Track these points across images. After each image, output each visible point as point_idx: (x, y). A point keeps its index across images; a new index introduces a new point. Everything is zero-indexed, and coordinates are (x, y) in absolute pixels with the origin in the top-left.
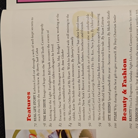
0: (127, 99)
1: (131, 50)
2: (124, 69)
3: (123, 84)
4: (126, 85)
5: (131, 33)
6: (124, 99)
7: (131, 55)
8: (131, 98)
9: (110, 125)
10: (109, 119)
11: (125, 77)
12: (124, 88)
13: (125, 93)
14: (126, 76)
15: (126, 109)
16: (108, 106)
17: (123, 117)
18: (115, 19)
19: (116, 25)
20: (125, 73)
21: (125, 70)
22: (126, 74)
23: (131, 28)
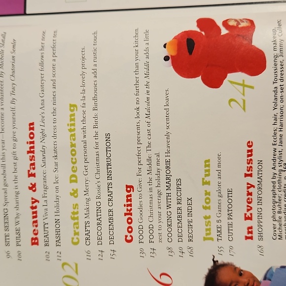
0: (38, 202)
1: (43, 106)
2: (31, 143)
3: (29, 171)
4: (35, 173)
5: (42, 72)
6: (33, 203)
7: (42, 115)
8: (45, 199)
9: (8, 255)
10: (7, 243)
11: (32, 158)
12: (32, 180)
13: (34, 189)
14: (33, 156)
15: (36, 222)
16: (5, 217)
17: (32, 239)
18: (14, 47)
19: (16, 59)
20: (32, 150)
21: (32, 145)
22: (33, 152)
23: (42, 64)
